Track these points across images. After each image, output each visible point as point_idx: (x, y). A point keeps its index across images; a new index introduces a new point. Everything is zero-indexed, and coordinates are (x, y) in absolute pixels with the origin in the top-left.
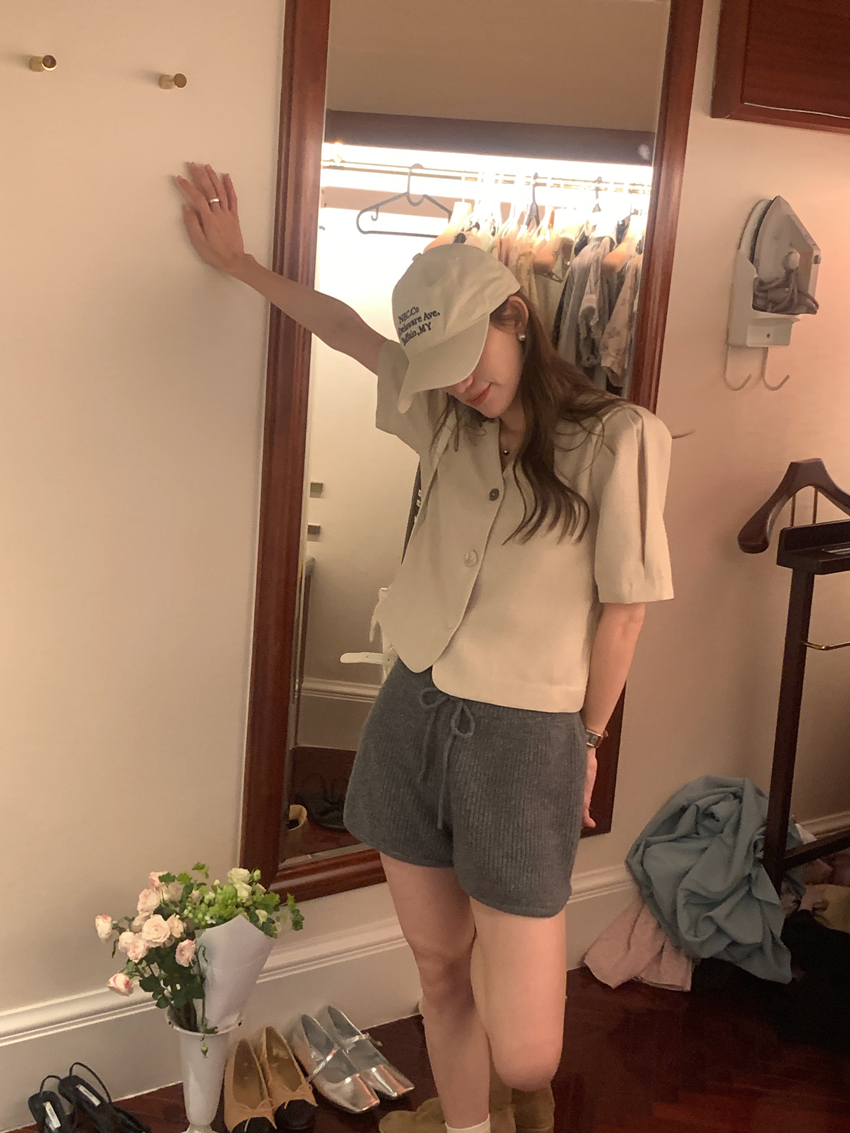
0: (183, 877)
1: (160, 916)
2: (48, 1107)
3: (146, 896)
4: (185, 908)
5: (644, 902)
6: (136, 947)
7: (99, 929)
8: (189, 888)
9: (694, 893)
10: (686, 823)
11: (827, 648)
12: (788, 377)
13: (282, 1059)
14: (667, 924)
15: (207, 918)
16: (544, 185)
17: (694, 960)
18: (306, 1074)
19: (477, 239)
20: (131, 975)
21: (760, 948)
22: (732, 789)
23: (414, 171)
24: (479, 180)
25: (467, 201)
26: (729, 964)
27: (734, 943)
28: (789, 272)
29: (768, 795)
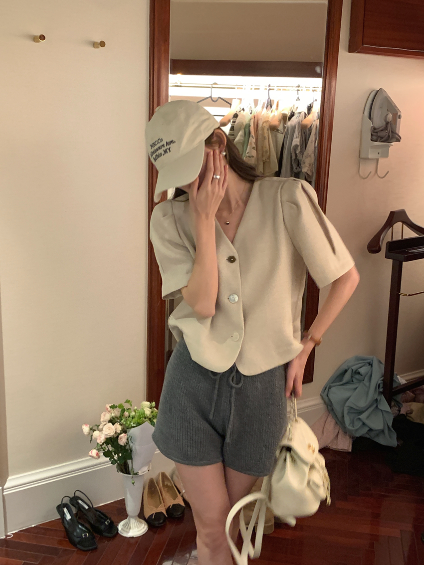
0: (121, 406)
1: (111, 424)
2: (65, 510)
3: (104, 415)
4: (122, 419)
5: (329, 412)
6: (101, 438)
7: (84, 431)
8: (123, 411)
9: (352, 408)
10: (347, 377)
11: (410, 295)
12: (388, 172)
13: (169, 486)
14: (340, 422)
15: (132, 424)
16: (273, 89)
17: (353, 438)
18: (180, 493)
19: (243, 116)
20: (99, 450)
21: (383, 431)
22: (368, 361)
23: (214, 86)
24: (244, 88)
25: (238, 99)
26: (369, 438)
27: (371, 430)
28: (387, 123)
29: (384, 363)
